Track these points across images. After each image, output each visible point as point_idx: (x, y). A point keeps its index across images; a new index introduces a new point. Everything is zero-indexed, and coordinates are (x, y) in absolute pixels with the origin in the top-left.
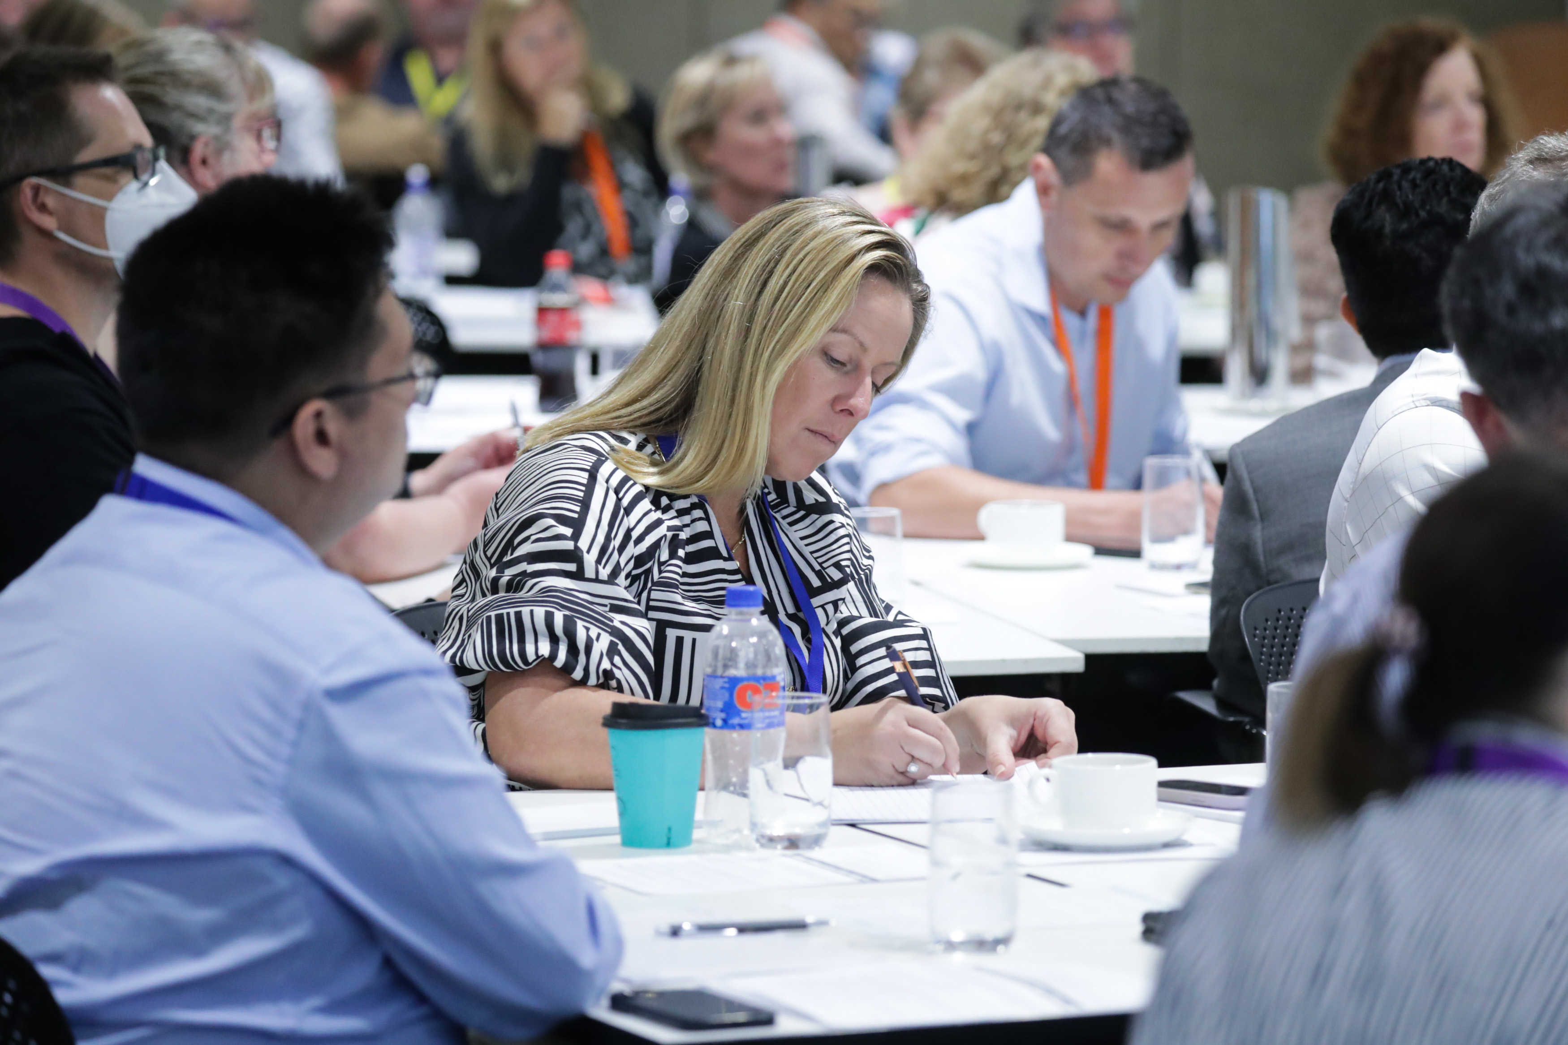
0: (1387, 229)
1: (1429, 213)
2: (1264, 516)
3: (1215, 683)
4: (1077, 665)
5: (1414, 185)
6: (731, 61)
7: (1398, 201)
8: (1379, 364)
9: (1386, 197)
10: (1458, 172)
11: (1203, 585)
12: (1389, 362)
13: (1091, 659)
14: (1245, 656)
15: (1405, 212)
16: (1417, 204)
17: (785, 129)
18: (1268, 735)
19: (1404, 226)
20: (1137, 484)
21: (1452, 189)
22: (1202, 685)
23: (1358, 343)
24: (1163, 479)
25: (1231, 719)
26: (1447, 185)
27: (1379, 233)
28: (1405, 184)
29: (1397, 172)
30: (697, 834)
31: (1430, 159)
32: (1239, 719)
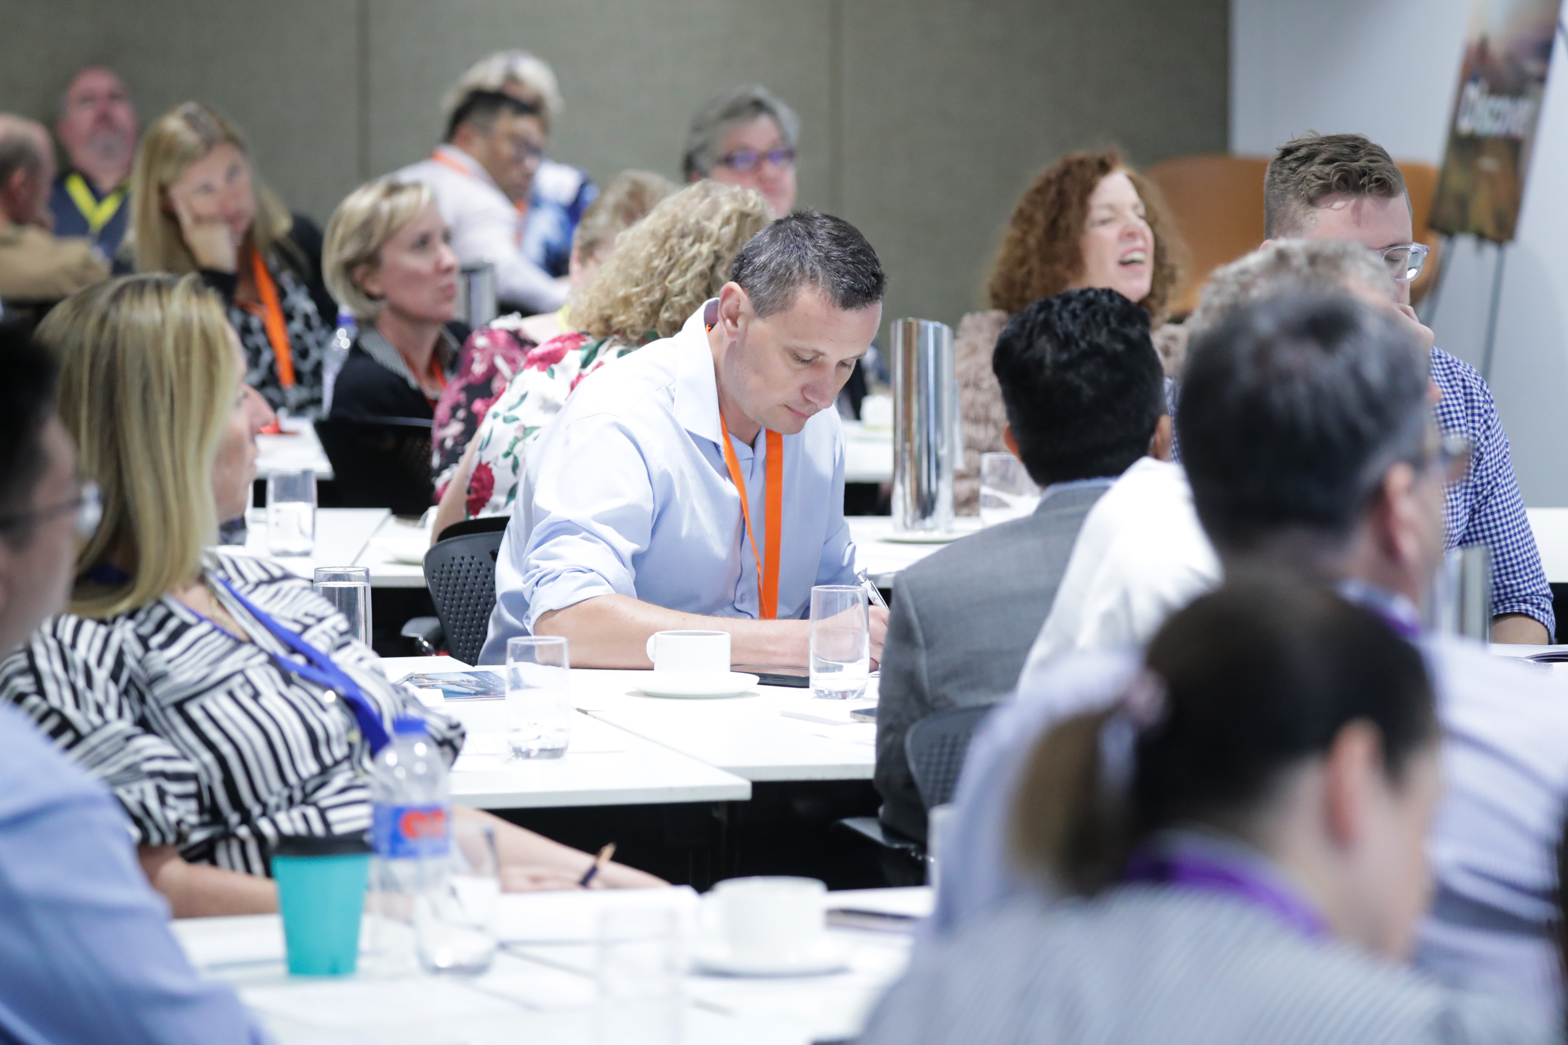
0: (1048, 359)
1: (1090, 343)
2: (929, 644)
3: (881, 810)
4: (744, 793)
5: (1074, 316)
6: (394, 189)
7: (1059, 332)
8: (1041, 493)
9: (1047, 327)
10: (1117, 302)
11: (868, 712)
12: (1053, 490)
13: (757, 786)
14: (910, 784)
15: (1066, 342)
16: (1077, 334)
17: (448, 256)
18: (933, 861)
19: (1064, 356)
20: (804, 614)
21: (1112, 319)
22: (868, 812)
23: (1021, 473)
24: (829, 608)
25: (897, 846)
26: (1106, 316)
27: (1040, 363)
28: (1065, 315)
29: (1057, 302)
30: (363, 963)
31: (1090, 289)
32: (905, 846)
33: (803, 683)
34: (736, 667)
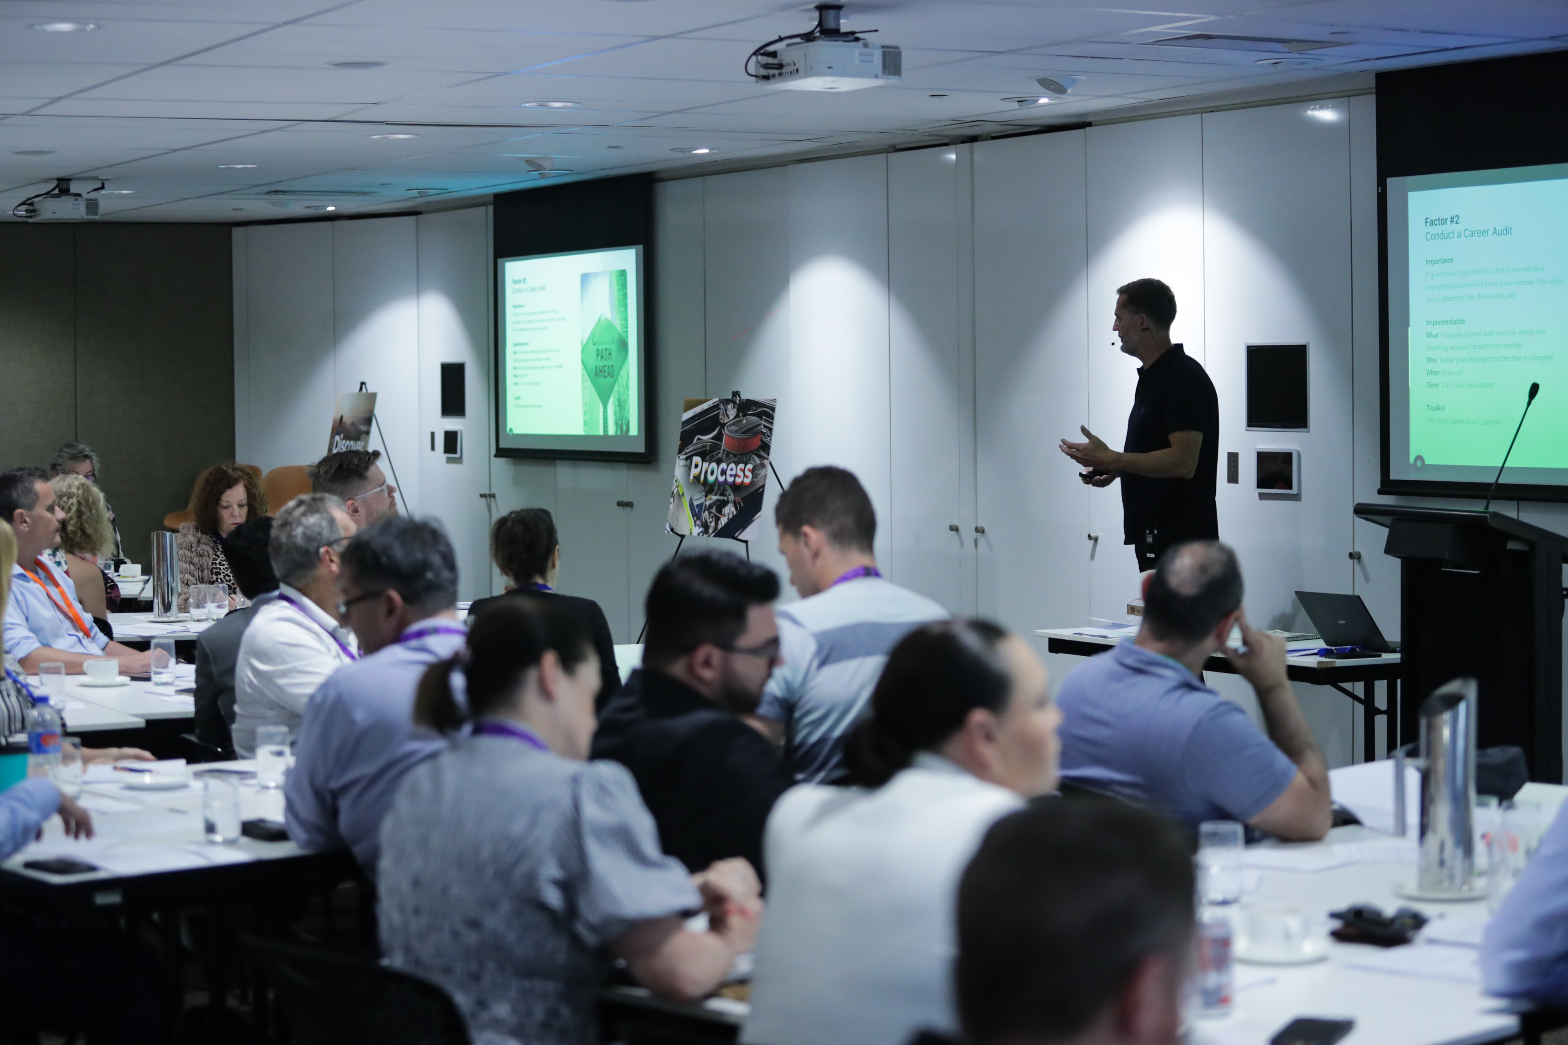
3: (197, 730)
4: (143, 725)
25: (205, 744)
33: (148, 679)
34: (121, 673)
